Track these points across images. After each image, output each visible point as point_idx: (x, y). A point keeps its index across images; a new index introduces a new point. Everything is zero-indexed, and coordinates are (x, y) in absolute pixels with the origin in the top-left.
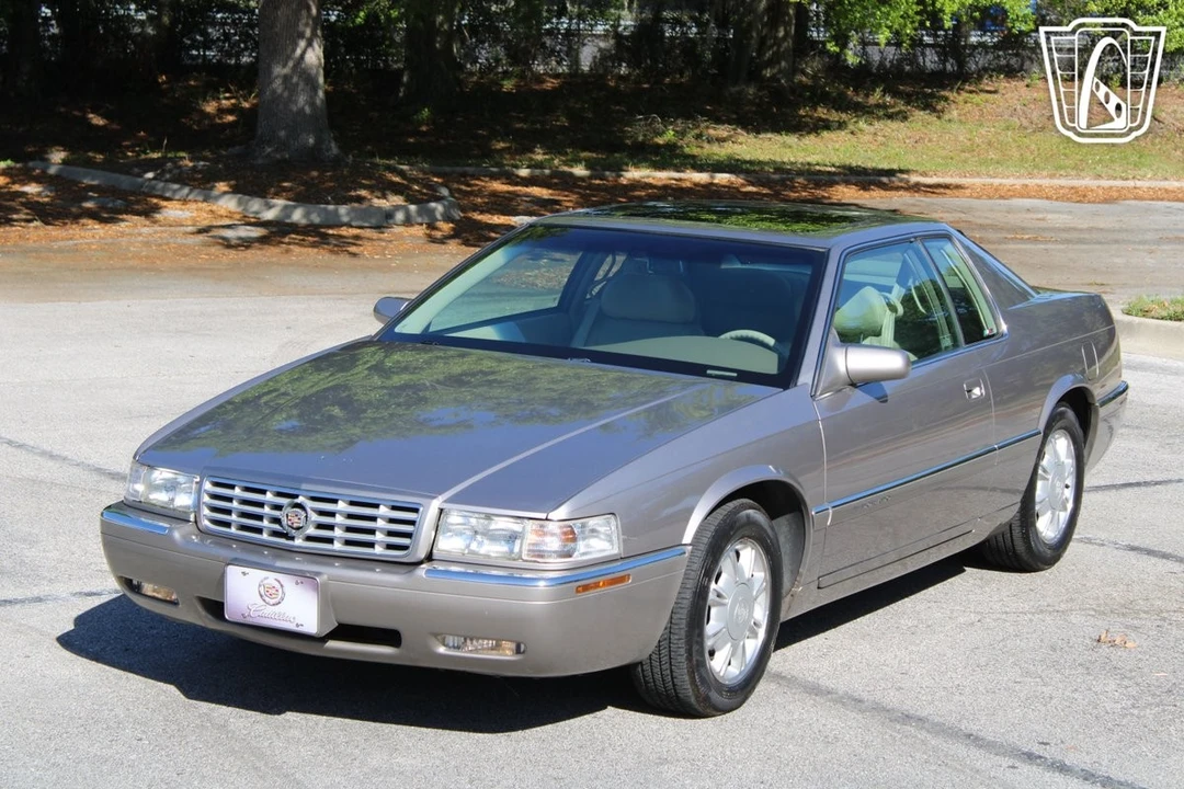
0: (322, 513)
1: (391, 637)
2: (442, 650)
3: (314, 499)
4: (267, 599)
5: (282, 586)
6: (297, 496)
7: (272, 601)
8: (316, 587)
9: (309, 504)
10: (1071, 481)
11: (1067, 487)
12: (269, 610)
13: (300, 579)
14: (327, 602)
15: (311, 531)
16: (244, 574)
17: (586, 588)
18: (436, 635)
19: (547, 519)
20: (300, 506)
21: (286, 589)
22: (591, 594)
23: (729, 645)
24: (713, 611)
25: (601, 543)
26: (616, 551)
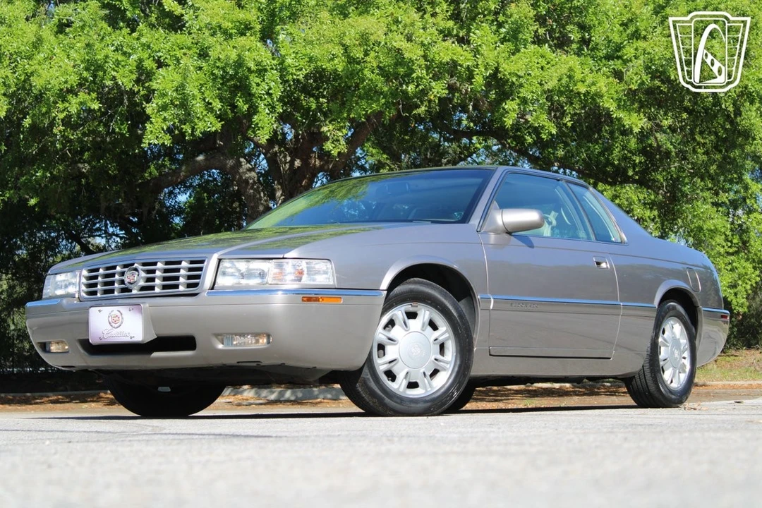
0: (149, 272)
1: (187, 342)
2: (220, 346)
3: (144, 264)
4: (113, 325)
5: (121, 314)
6: (133, 264)
7: (116, 326)
8: (140, 311)
9: (140, 268)
10: (687, 354)
11: (684, 358)
12: (115, 331)
13: (131, 307)
14: (150, 321)
15: (142, 283)
16: (100, 311)
17: (309, 299)
18: (217, 335)
19: (283, 258)
20: (136, 270)
21: (124, 316)
22: (314, 304)
25: (324, 275)
26: (331, 283)
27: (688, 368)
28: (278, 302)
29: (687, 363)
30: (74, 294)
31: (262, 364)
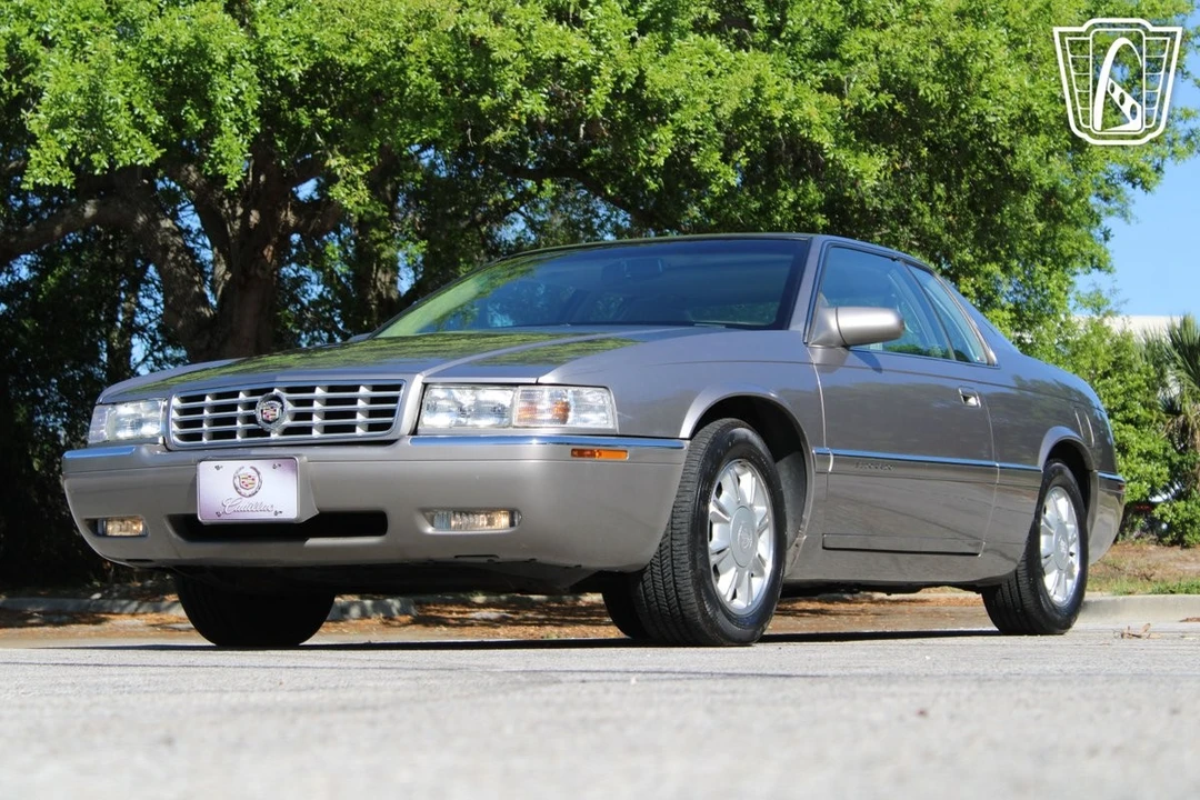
0: (298, 403)
1: (372, 522)
2: (430, 530)
3: (289, 390)
4: (243, 491)
5: (258, 473)
6: (271, 390)
7: (248, 492)
8: (294, 468)
9: (285, 396)
10: (1075, 548)
11: (1072, 554)
12: (245, 503)
13: (277, 462)
14: (307, 487)
15: (288, 422)
16: (217, 468)
17: (579, 453)
18: (424, 511)
19: (537, 384)
20: (277, 398)
21: (262, 475)
22: (587, 462)
23: (734, 569)
24: (716, 528)
25: (597, 413)
26: (611, 427)
27: (1077, 570)
28: (532, 457)
29: (1076, 561)
30: (157, 439)
31: (496, 560)
